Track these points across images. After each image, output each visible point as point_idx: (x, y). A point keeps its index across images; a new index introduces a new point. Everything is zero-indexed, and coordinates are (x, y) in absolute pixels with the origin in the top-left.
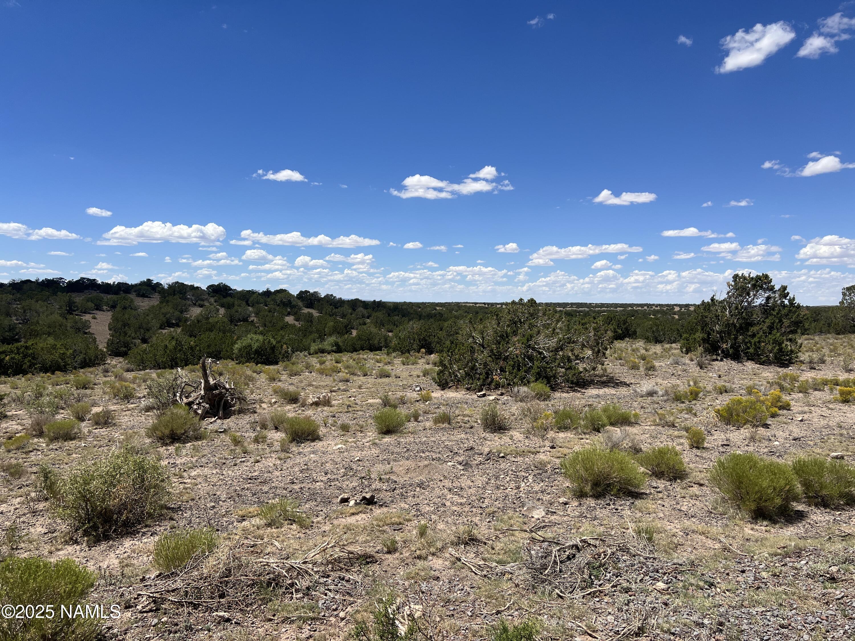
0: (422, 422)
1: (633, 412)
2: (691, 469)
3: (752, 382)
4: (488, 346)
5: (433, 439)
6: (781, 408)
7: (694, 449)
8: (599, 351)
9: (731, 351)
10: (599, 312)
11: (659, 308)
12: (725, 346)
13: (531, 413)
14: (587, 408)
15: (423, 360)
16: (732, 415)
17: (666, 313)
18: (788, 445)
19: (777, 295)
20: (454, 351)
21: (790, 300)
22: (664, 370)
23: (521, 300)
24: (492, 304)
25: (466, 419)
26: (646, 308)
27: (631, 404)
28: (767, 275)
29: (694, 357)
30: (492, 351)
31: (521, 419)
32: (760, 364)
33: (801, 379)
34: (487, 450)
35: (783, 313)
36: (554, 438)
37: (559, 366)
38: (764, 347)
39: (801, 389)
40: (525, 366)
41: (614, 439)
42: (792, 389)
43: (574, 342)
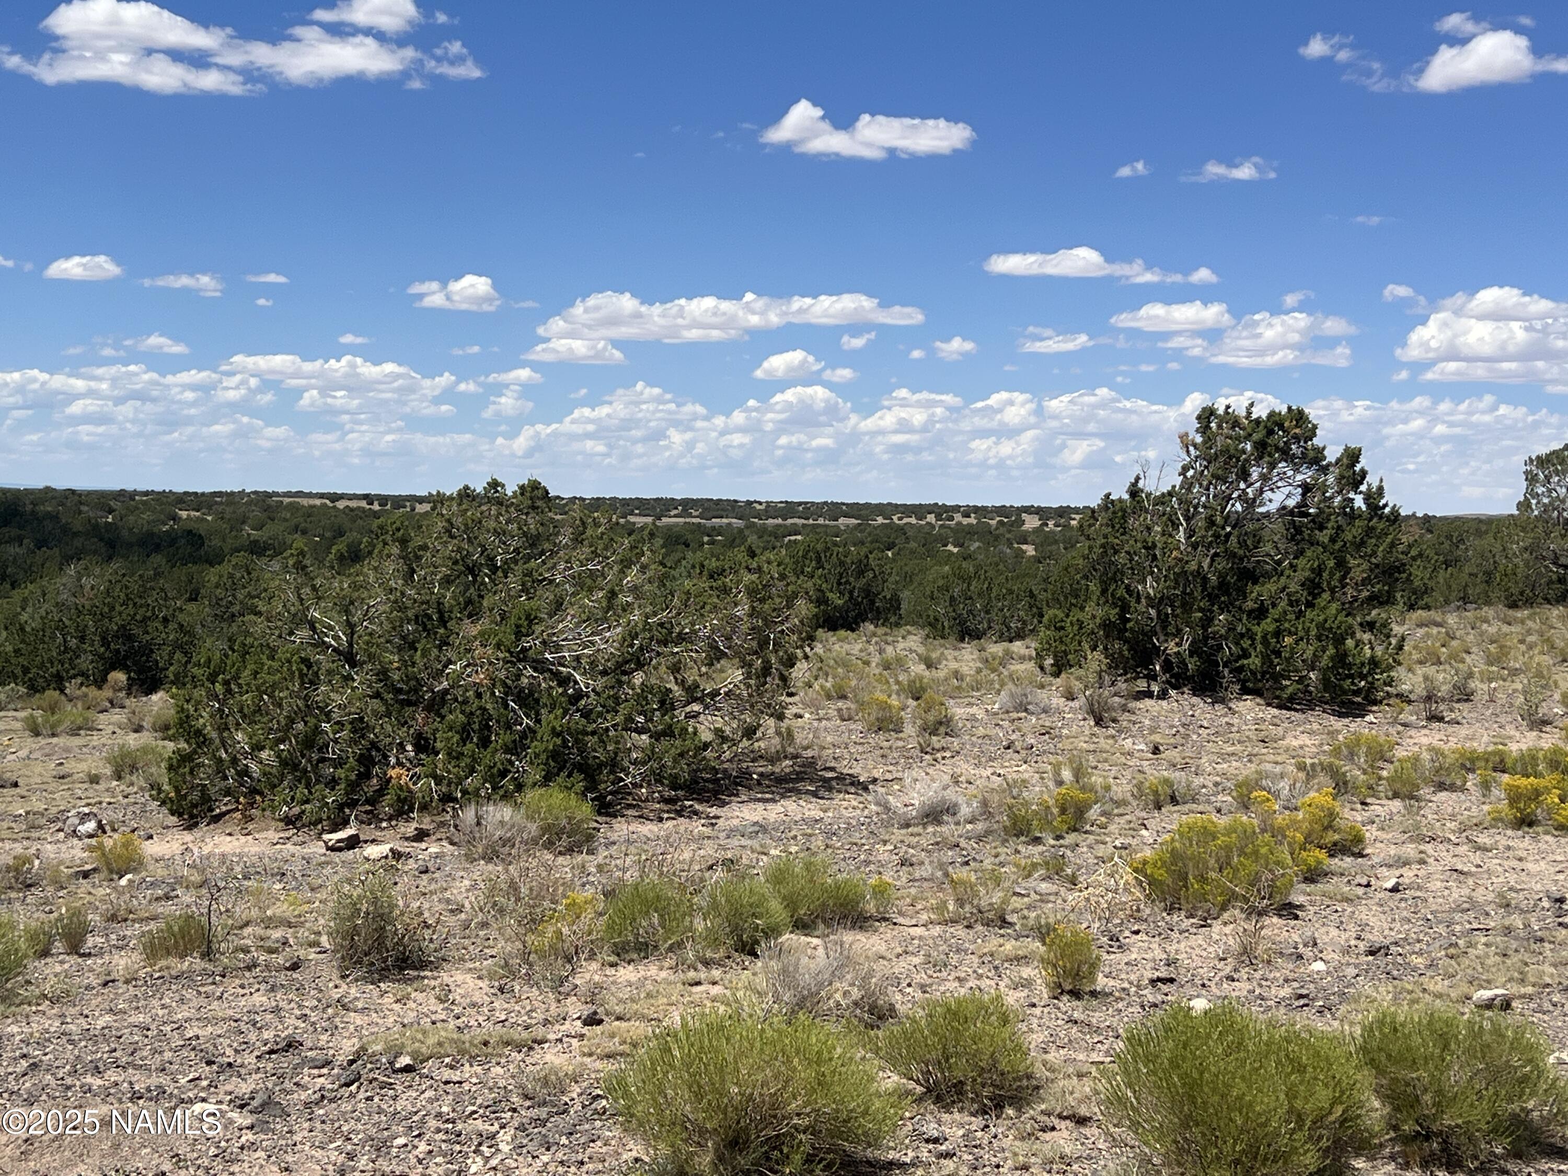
0: (101, 954)
1: (873, 880)
2: (1053, 1071)
3: (1253, 767)
4: (371, 657)
5: (141, 1018)
6: (1335, 850)
7: (1065, 998)
8: (766, 670)
9: (1192, 665)
10: (778, 534)
11: (972, 520)
12: (1172, 647)
13: (518, 899)
14: (719, 874)
15: (117, 716)
16: (1185, 879)
17: (997, 538)
18: (1351, 971)
19: (1331, 479)
20: (236, 678)
21: (1368, 497)
22: (981, 731)
23: (494, 484)
24: (398, 501)
25: (277, 934)
26: (931, 518)
27: (869, 852)
28: (1301, 413)
29: (1077, 685)
30: (383, 674)
31: (484, 925)
32: (1279, 707)
33: (1400, 753)
34: (348, 1046)
35: (1348, 537)
36: (598, 985)
37: (629, 725)
38: (1292, 652)
39: (1398, 786)
40: (508, 727)
41: (806, 979)
42: (1370, 788)
43: (682, 638)
